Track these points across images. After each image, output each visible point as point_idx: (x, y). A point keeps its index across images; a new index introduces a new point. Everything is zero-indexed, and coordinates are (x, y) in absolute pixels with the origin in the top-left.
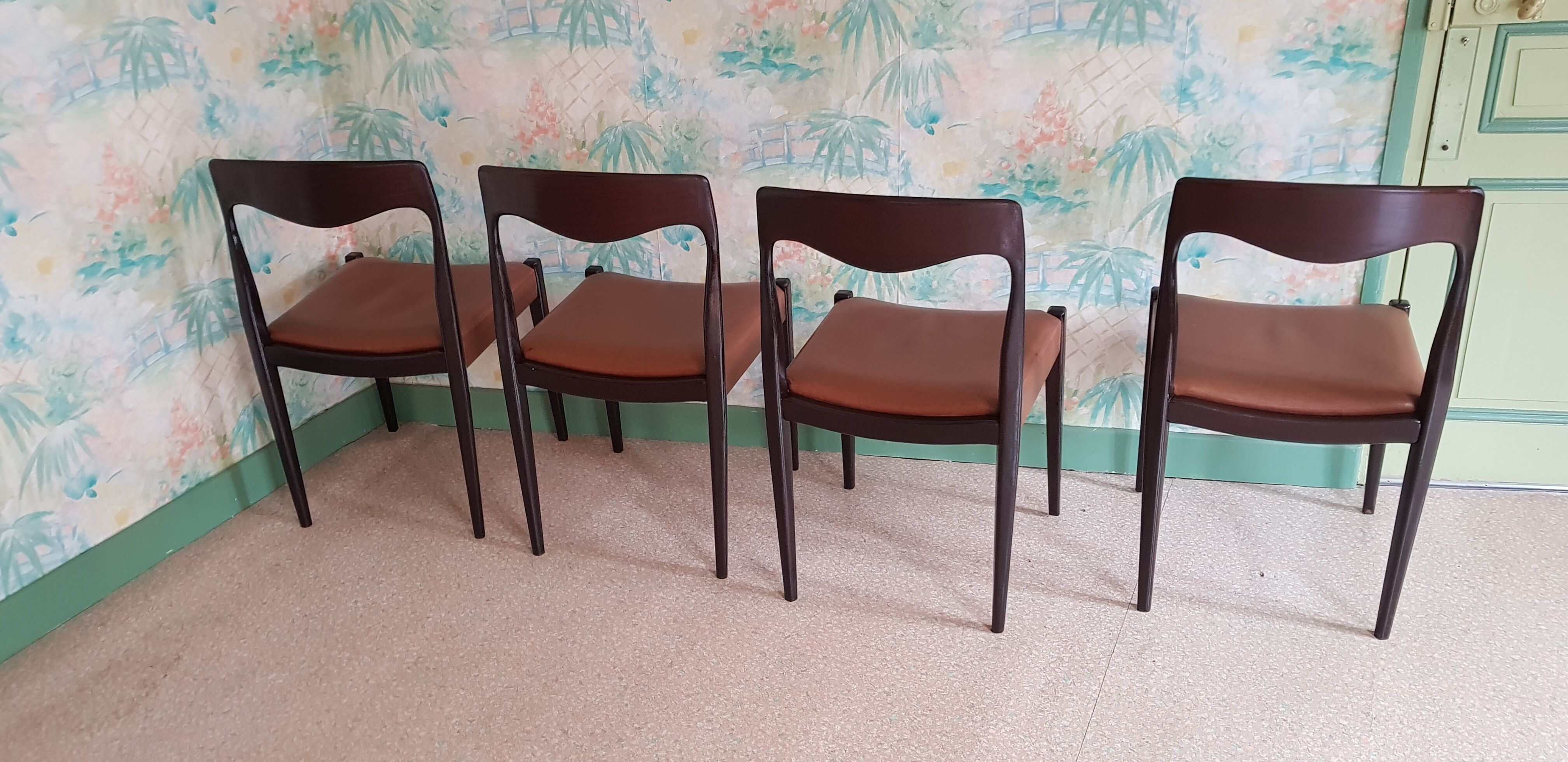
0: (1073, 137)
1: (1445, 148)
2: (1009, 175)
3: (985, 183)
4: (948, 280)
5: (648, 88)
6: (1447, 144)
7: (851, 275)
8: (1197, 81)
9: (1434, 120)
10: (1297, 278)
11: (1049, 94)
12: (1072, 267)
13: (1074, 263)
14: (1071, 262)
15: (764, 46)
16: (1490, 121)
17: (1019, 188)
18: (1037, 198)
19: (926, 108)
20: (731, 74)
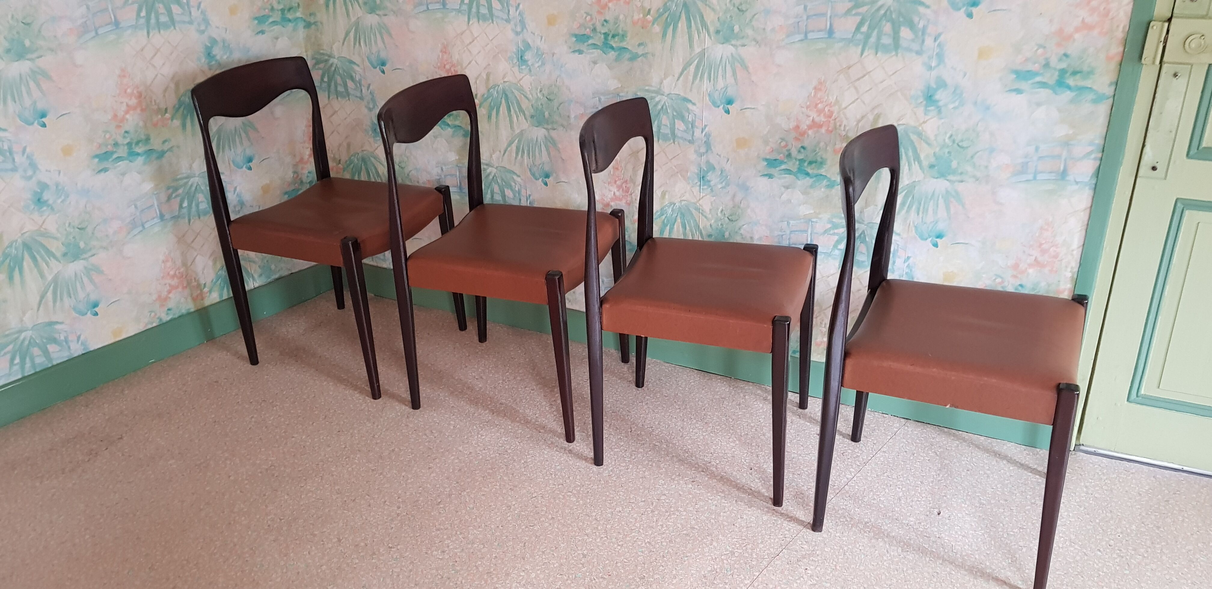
0: (838, 126)
1: (1154, 168)
2: (787, 153)
3: (768, 157)
4: (736, 232)
5: (521, 57)
6: (1157, 165)
7: (664, 220)
8: (942, 89)
9: (1146, 144)
10: (1021, 266)
11: (820, 90)
12: (834, 234)
13: (836, 231)
14: (833, 229)
15: (605, 32)
16: (1198, 149)
17: (794, 164)
18: (808, 174)
19: (724, 92)
20: (580, 52)
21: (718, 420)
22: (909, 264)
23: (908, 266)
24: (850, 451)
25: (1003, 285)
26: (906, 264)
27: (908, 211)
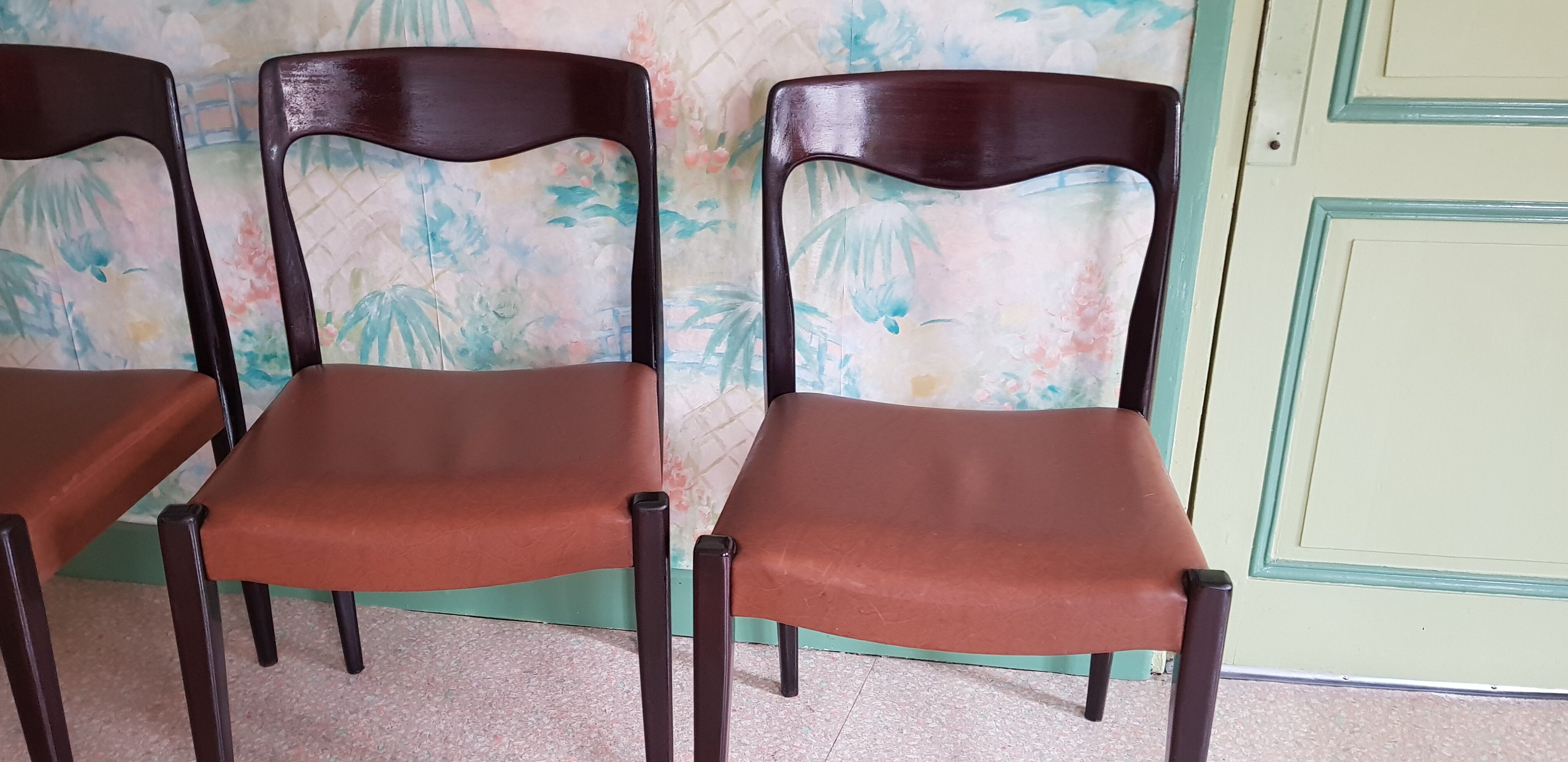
0: (686, 112)
1: (1274, 145)
2: (594, 173)
3: (558, 184)
4: (516, 340)
6: (1278, 139)
7: (365, 328)
8: (875, 23)
9: (1257, 99)
10: (1050, 352)
11: (642, 39)
12: (705, 326)
13: (707, 320)
14: (702, 317)
16: (1347, 102)
17: (611, 195)
21: (520, 725)
22: (849, 369)
23: (847, 374)
24: (785, 747)
25: (1018, 391)
26: (844, 371)
27: (837, 269)
